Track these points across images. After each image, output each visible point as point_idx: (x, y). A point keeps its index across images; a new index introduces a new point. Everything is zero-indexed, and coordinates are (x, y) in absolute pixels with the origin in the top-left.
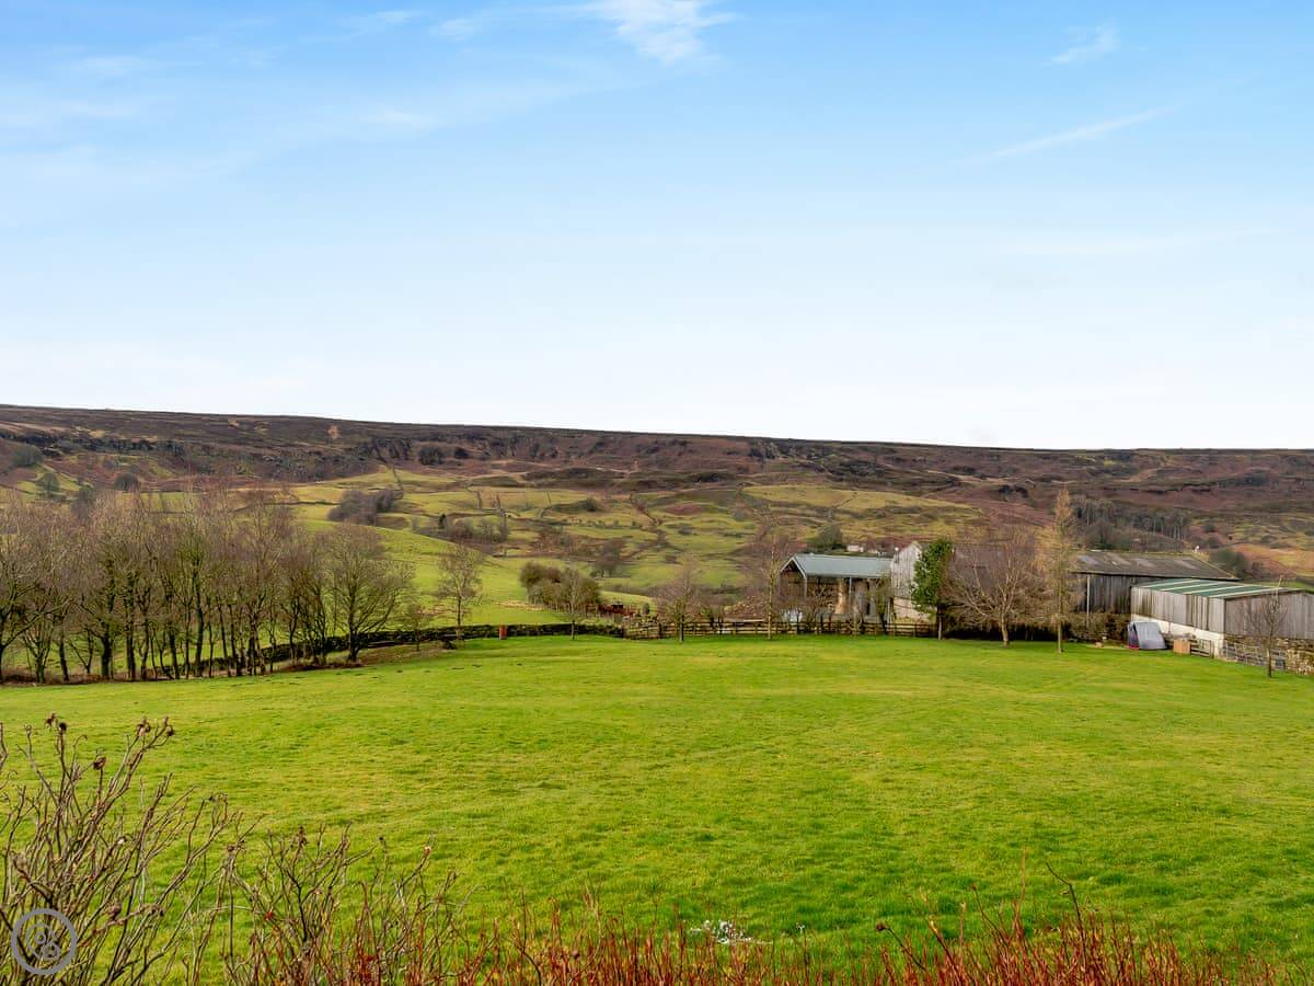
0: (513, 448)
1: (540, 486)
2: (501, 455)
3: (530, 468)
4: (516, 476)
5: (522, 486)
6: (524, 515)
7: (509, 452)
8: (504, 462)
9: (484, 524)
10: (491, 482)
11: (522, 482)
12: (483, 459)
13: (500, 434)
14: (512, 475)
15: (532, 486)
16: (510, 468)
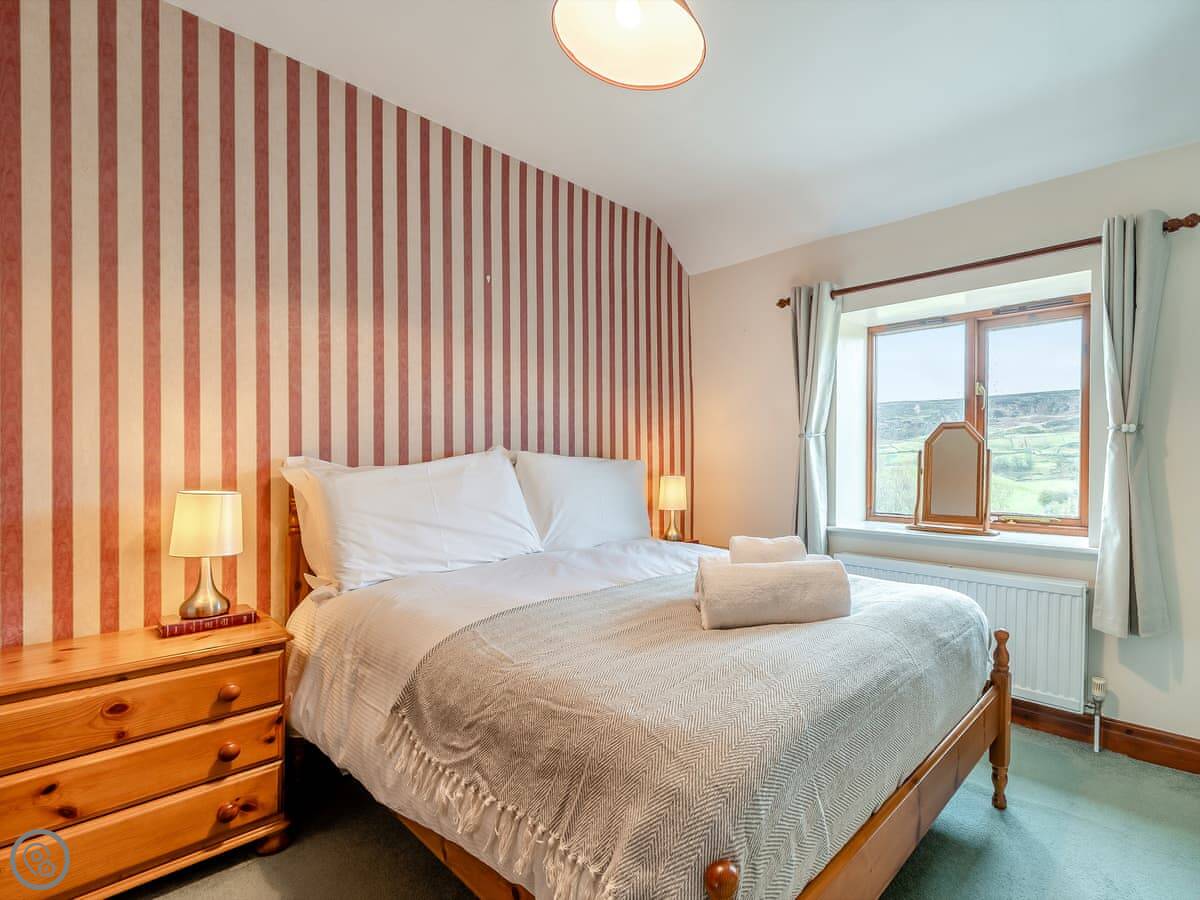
0: (1035, 407)
1: (1056, 431)
2: (1027, 412)
3: (1049, 419)
4: (1038, 426)
5: (1043, 432)
6: (1044, 452)
7: (1033, 410)
8: (1028, 417)
9: (1016, 460)
10: (1019, 431)
11: (1042, 429)
12: (1013, 416)
13: (1024, 399)
14: (1035, 425)
15: (1050, 432)
16: (1034, 421)
